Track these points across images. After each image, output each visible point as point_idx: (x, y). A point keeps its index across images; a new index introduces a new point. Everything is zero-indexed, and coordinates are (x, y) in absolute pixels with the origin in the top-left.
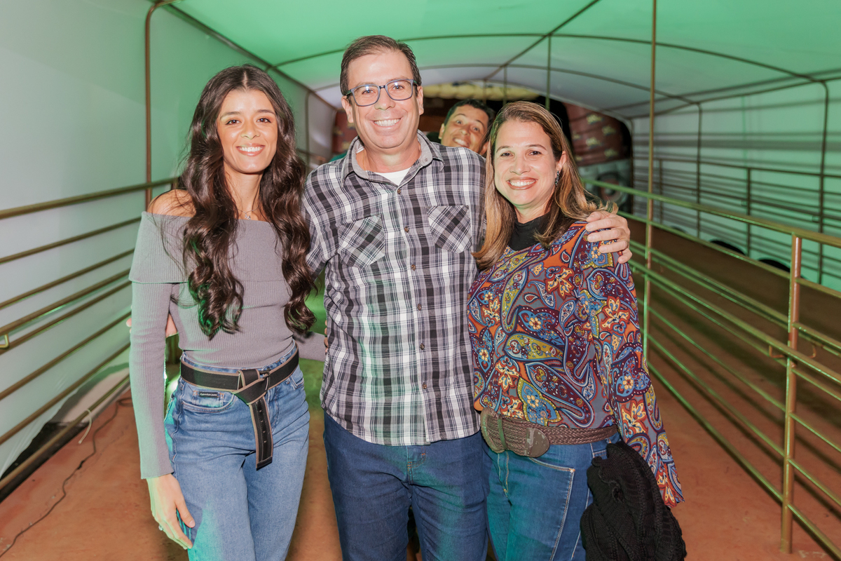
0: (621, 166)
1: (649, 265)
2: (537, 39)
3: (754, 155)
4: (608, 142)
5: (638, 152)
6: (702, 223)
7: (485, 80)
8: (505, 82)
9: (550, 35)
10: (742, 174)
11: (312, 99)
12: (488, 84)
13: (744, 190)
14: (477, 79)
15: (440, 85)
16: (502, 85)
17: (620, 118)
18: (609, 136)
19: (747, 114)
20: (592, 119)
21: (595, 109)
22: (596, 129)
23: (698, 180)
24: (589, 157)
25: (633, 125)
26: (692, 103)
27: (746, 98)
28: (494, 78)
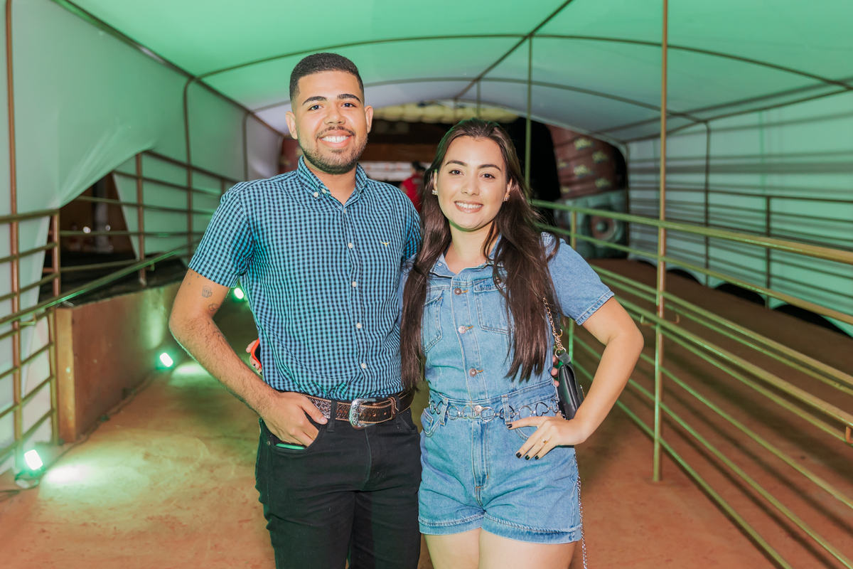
0: (614, 198)
1: (661, 313)
2: (517, 40)
3: (775, 180)
4: (599, 170)
5: (634, 182)
6: (712, 263)
7: (456, 98)
8: (479, 101)
9: (531, 35)
10: (760, 204)
11: (251, 122)
12: (459, 103)
13: (763, 223)
14: (446, 98)
15: (403, 105)
16: (474, 105)
17: (613, 142)
18: (600, 163)
19: (766, 132)
20: (581, 143)
21: (584, 132)
22: (585, 155)
23: (707, 212)
24: (577, 188)
25: (628, 150)
26: (699, 121)
27: (765, 114)
28: (464, 96)
